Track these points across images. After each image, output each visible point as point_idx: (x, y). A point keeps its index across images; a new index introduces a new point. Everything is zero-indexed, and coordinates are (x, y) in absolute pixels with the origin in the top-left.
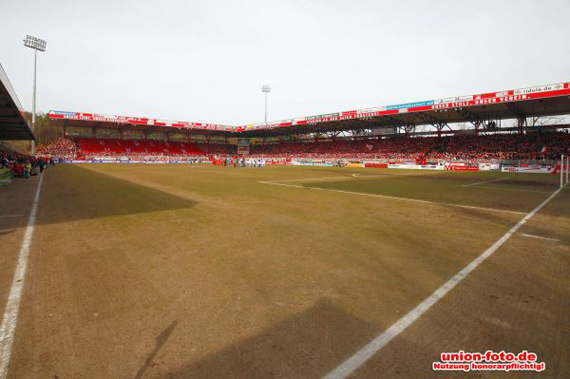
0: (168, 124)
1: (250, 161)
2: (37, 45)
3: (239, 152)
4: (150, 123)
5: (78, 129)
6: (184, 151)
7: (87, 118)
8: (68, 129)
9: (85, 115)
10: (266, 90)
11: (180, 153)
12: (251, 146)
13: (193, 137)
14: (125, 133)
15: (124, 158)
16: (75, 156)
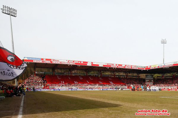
0: (101, 65)
1: (153, 88)
2: (11, 12)
3: (147, 83)
4: (89, 64)
5: (43, 69)
6: (111, 83)
7: (48, 62)
8: (37, 69)
9: (47, 60)
10: (164, 42)
11: (109, 83)
12: (154, 79)
13: (117, 74)
14: (73, 72)
15: (74, 88)
16: (43, 86)
